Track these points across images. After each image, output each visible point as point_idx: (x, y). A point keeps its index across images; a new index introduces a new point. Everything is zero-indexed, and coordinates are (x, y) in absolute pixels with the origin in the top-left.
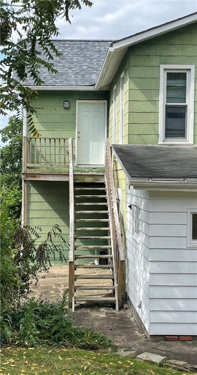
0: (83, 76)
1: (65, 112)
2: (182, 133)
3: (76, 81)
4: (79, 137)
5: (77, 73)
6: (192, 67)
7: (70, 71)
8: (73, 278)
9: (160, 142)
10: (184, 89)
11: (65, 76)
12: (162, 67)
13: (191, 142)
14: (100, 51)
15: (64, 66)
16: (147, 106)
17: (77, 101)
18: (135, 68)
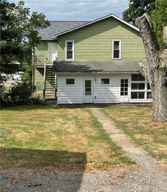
0: (50, 35)
1: (44, 46)
2: (71, 57)
3: (48, 37)
4: (49, 53)
5: (48, 34)
6: (73, 41)
7: (46, 33)
8: (44, 94)
9: (66, 60)
10: (72, 46)
11: (44, 35)
12: (66, 41)
13: (74, 59)
14: (56, 25)
15: (44, 31)
16: (63, 51)
17: (48, 43)
18: (59, 41)
